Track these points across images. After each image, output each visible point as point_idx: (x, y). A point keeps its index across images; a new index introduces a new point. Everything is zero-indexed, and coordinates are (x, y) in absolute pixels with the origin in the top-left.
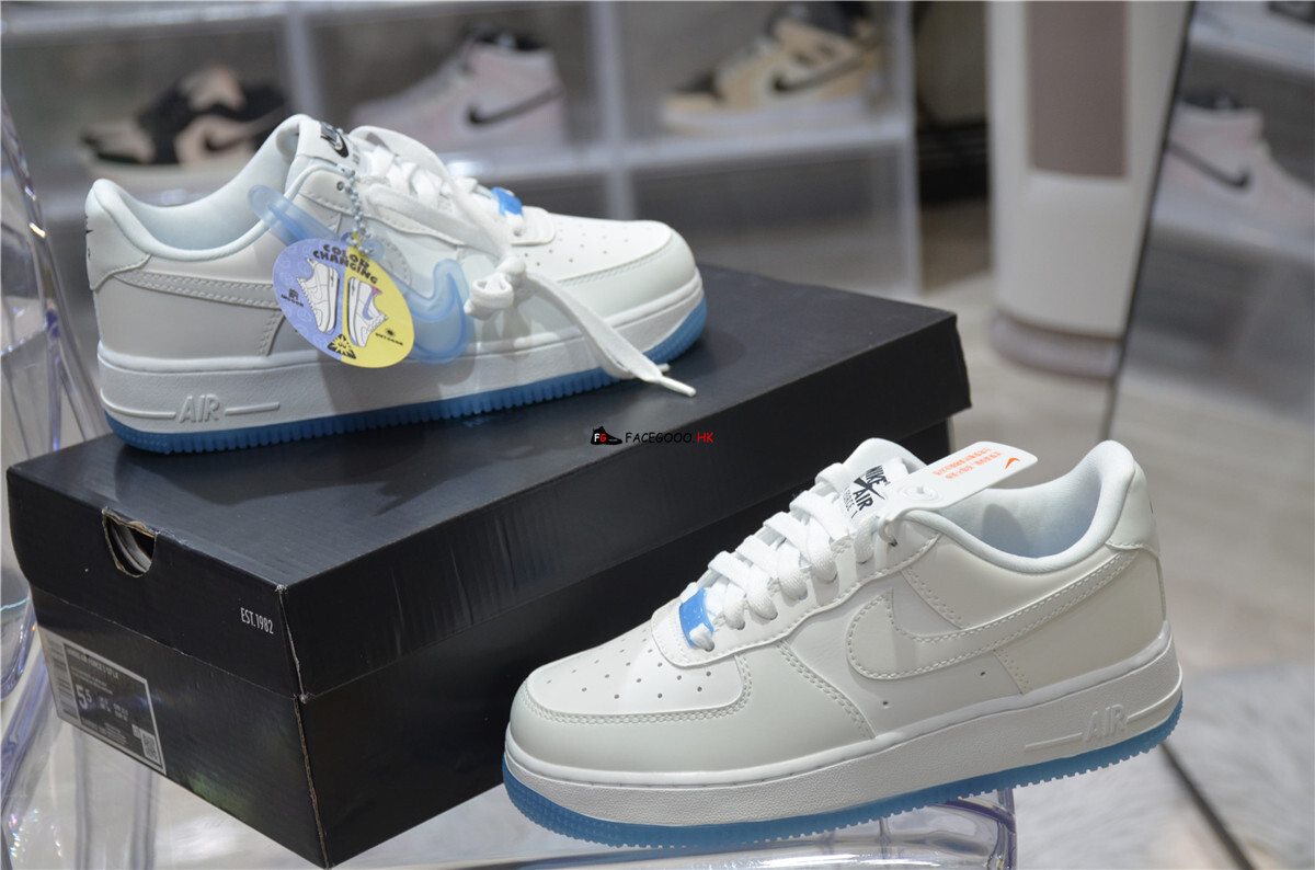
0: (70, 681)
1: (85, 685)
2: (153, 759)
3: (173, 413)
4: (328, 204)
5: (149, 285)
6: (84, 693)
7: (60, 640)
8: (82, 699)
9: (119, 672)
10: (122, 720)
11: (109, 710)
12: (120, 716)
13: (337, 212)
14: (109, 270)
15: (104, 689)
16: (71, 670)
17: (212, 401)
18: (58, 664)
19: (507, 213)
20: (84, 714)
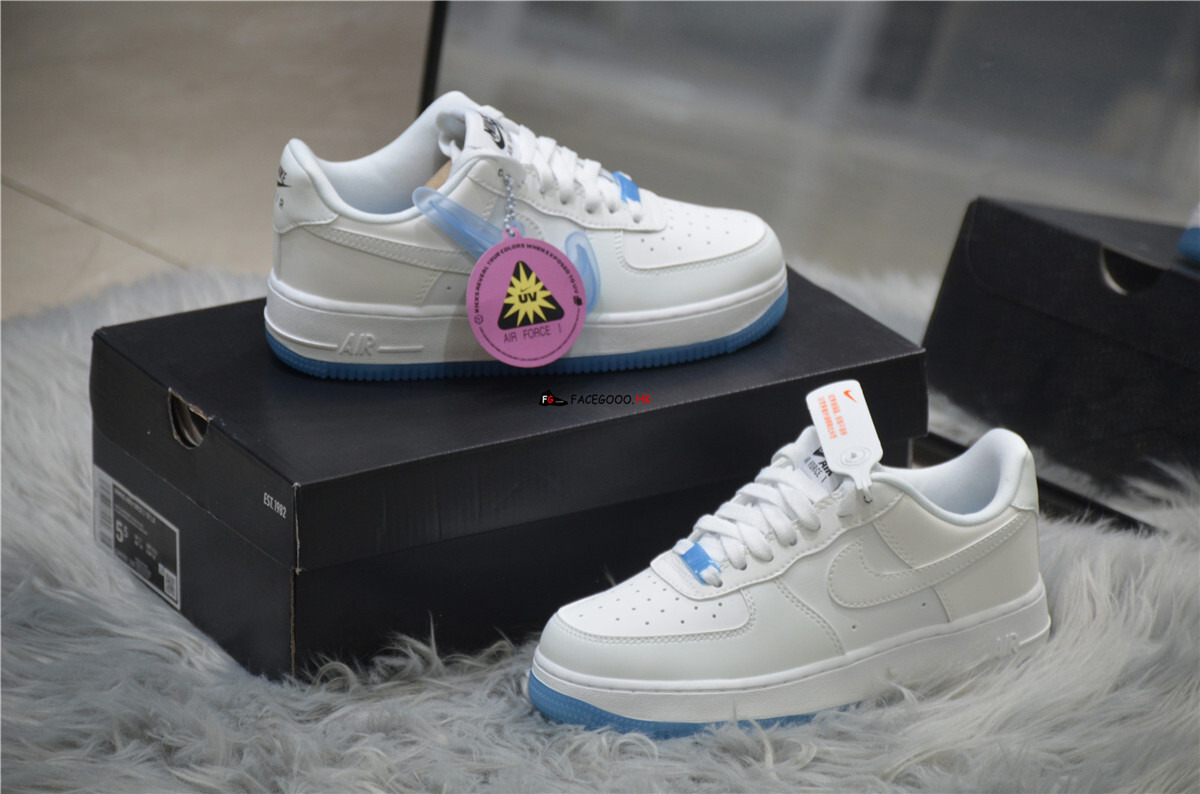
0: (112, 516)
1: (124, 522)
2: (171, 595)
3: (335, 346)
4: (489, 188)
5: (334, 239)
6: (122, 528)
7: (110, 481)
8: (119, 533)
9: (156, 518)
10: (150, 558)
11: (141, 547)
12: (150, 554)
13: (495, 194)
14: (300, 221)
15: (141, 530)
16: (115, 507)
17: (370, 339)
18: (104, 500)
19: (629, 200)
20: (118, 545)
